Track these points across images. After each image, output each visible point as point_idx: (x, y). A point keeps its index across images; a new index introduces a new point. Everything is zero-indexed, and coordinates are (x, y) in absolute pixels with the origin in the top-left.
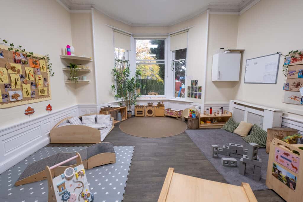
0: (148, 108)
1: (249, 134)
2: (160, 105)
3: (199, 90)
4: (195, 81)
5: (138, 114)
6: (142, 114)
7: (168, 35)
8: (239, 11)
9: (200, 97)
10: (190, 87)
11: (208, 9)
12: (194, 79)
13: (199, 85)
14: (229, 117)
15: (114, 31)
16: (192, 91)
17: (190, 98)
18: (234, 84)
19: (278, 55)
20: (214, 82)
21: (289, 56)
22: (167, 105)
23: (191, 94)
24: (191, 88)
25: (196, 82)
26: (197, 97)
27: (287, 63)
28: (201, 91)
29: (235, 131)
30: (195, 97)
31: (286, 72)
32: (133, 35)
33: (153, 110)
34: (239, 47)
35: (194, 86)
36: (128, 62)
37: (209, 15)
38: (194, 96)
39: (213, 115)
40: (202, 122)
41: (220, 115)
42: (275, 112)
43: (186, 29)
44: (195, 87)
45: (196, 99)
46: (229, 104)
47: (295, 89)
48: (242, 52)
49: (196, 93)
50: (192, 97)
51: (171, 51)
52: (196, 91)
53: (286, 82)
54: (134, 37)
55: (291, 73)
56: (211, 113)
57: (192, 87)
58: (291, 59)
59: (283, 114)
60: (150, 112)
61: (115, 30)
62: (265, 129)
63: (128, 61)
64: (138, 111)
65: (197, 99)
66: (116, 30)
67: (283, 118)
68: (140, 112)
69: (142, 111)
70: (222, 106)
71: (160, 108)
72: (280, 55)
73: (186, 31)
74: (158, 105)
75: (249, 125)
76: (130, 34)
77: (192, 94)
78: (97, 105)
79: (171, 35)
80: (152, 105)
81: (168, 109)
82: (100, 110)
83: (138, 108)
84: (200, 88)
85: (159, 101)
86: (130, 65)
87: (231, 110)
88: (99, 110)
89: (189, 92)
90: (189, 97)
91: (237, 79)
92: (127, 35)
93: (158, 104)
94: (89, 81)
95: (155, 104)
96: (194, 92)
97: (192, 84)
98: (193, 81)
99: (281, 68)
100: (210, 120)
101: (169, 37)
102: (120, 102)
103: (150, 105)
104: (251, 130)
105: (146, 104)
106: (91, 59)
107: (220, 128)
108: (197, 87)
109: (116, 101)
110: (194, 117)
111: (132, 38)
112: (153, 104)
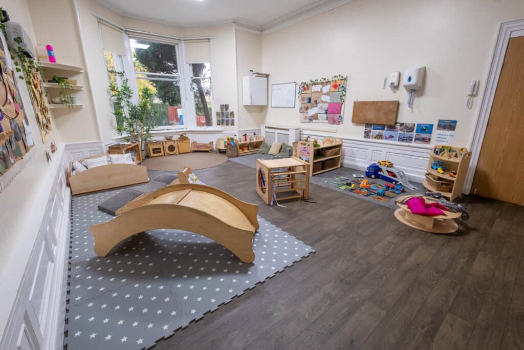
0: (167, 143)
1: (280, 152)
2: (183, 138)
3: (231, 116)
4: (226, 105)
5: (154, 153)
6: (160, 152)
7: (180, 40)
8: (262, 31)
9: (233, 124)
10: (219, 113)
11: (234, 22)
12: (224, 103)
13: (230, 110)
14: (262, 142)
15: (99, 22)
16: (222, 117)
17: (221, 126)
18: (262, 109)
19: (294, 84)
20: (246, 106)
21: (301, 86)
22: (192, 138)
23: (221, 121)
24: (221, 114)
25: (227, 107)
26: (230, 124)
27: (300, 91)
28: (233, 117)
29: (270, 152)
30: (227, 124)
31: (300, 99)
32: (126, 31)
33: (175, 145)
34: (264, 71)
35: (225, 111)
36: (124, 74)
37: (236, 30)
38: (225, 123)
39: (248, 141)
40: (240, 150)
41: (254, 140)
42: (296, 129)
43: (208, 38)
44: (226, 113)
45: (227, 126)
46: (260, 130)
47: (306, 111)
48: (267, 76)
49: (227, 119)
50: (222, 124)
51: (187, 63)
52: (227, 117)
53: (300, 106)
54: (128, 34)
55: (303, 99)
56: (246, 140)
57: (223, 113)
58: (302, 88)
59: (300, 131)
60: (172, 148)
61: (101, 21)
62: (291, 144)
63: (124, 72)
64: (153, 150)
65: (230, 127)
66: (103, 20)
67: (300, 134)
68: (156, 151)
69: (160, 149)
70: (245, 133)
71: (184, 141)
72: (296, 84)
73: (207, 40)
74: (179, 138)
75: (279, 145)
76: (121, 29)
77: (223, 121)
78: (102, 142)
79: (185, 40)
80: (171, 139)
81: (194, 143)
82: (108, 149)
83: (154, 145)
84: (232, 113)
85: (181, 133)
86: (127, 79)
87: (263, 135)
88: (106, 149)
89: (218, 119)
90: (218, 124)
91: (265, 104)
92: (117, 29)
93: (179, 136)
94: (82, 106)
95: (176, 137)
96: (225, 119)
97: (222, 109)
98: (223, 105)
99: (297, 95)
100: (247, 147)
101: (182, 42)
102: (125, 138)
103: (169, 139)
104: (281, 148)
105: (162, 138)
106: (82, 70)
107: (256, 153)
108: (228, 113)
109: (120, 137)
110: (233, 144)
111: (125, 36)
112: (173, 137)
